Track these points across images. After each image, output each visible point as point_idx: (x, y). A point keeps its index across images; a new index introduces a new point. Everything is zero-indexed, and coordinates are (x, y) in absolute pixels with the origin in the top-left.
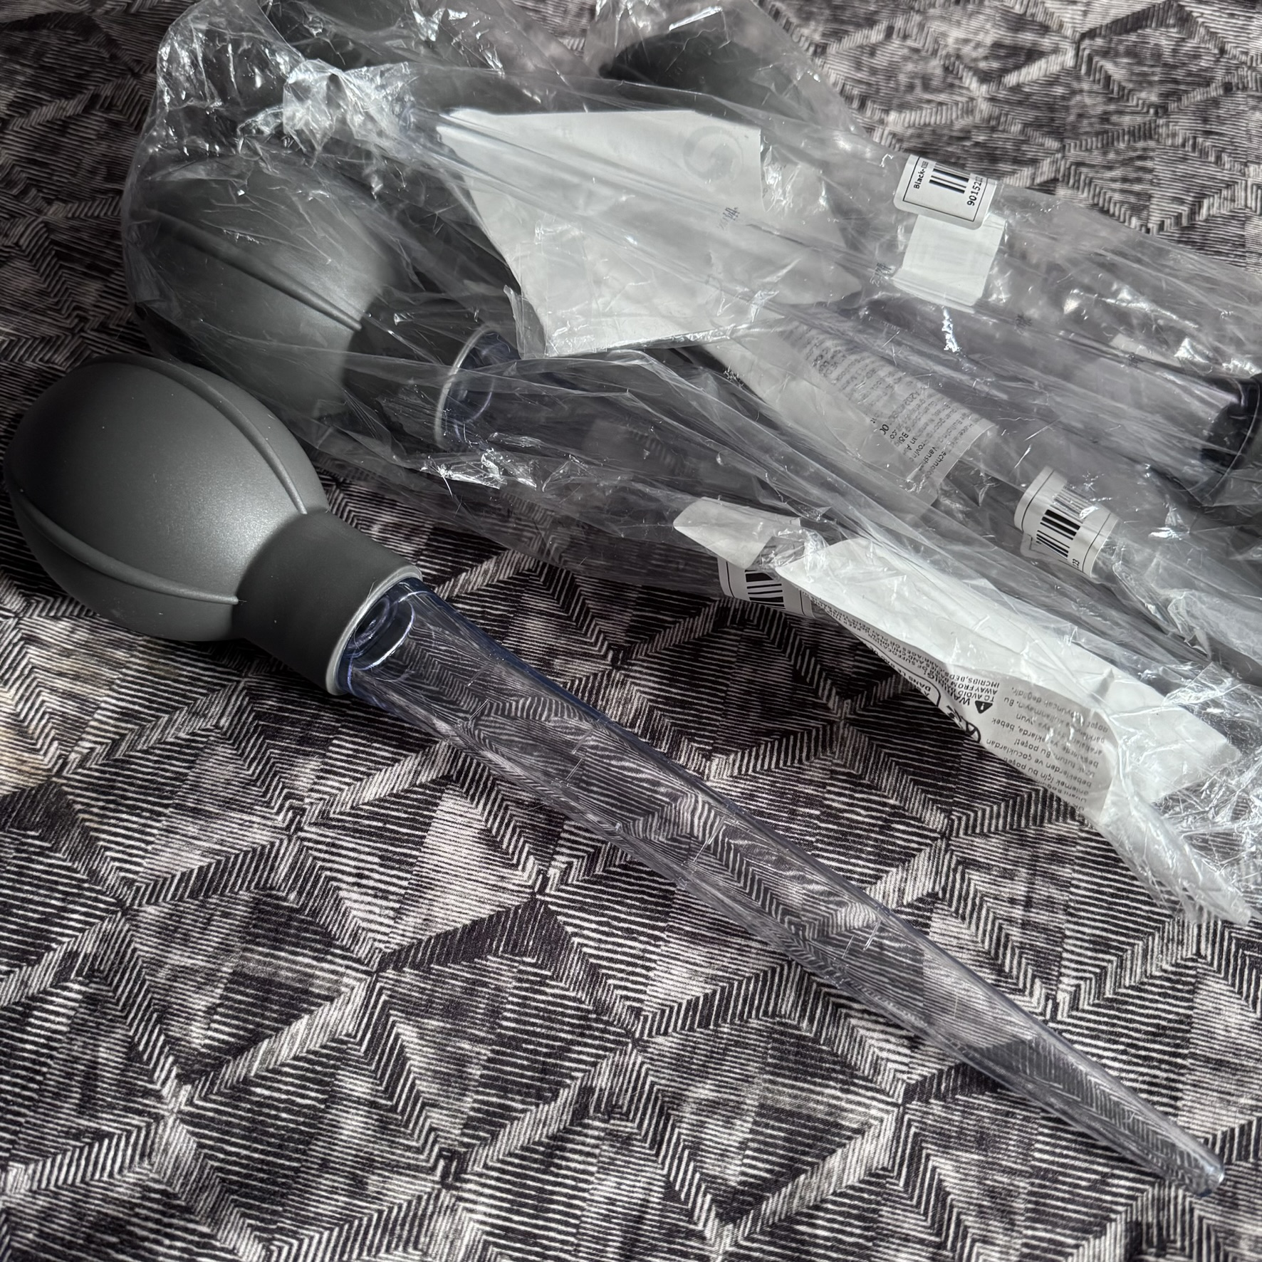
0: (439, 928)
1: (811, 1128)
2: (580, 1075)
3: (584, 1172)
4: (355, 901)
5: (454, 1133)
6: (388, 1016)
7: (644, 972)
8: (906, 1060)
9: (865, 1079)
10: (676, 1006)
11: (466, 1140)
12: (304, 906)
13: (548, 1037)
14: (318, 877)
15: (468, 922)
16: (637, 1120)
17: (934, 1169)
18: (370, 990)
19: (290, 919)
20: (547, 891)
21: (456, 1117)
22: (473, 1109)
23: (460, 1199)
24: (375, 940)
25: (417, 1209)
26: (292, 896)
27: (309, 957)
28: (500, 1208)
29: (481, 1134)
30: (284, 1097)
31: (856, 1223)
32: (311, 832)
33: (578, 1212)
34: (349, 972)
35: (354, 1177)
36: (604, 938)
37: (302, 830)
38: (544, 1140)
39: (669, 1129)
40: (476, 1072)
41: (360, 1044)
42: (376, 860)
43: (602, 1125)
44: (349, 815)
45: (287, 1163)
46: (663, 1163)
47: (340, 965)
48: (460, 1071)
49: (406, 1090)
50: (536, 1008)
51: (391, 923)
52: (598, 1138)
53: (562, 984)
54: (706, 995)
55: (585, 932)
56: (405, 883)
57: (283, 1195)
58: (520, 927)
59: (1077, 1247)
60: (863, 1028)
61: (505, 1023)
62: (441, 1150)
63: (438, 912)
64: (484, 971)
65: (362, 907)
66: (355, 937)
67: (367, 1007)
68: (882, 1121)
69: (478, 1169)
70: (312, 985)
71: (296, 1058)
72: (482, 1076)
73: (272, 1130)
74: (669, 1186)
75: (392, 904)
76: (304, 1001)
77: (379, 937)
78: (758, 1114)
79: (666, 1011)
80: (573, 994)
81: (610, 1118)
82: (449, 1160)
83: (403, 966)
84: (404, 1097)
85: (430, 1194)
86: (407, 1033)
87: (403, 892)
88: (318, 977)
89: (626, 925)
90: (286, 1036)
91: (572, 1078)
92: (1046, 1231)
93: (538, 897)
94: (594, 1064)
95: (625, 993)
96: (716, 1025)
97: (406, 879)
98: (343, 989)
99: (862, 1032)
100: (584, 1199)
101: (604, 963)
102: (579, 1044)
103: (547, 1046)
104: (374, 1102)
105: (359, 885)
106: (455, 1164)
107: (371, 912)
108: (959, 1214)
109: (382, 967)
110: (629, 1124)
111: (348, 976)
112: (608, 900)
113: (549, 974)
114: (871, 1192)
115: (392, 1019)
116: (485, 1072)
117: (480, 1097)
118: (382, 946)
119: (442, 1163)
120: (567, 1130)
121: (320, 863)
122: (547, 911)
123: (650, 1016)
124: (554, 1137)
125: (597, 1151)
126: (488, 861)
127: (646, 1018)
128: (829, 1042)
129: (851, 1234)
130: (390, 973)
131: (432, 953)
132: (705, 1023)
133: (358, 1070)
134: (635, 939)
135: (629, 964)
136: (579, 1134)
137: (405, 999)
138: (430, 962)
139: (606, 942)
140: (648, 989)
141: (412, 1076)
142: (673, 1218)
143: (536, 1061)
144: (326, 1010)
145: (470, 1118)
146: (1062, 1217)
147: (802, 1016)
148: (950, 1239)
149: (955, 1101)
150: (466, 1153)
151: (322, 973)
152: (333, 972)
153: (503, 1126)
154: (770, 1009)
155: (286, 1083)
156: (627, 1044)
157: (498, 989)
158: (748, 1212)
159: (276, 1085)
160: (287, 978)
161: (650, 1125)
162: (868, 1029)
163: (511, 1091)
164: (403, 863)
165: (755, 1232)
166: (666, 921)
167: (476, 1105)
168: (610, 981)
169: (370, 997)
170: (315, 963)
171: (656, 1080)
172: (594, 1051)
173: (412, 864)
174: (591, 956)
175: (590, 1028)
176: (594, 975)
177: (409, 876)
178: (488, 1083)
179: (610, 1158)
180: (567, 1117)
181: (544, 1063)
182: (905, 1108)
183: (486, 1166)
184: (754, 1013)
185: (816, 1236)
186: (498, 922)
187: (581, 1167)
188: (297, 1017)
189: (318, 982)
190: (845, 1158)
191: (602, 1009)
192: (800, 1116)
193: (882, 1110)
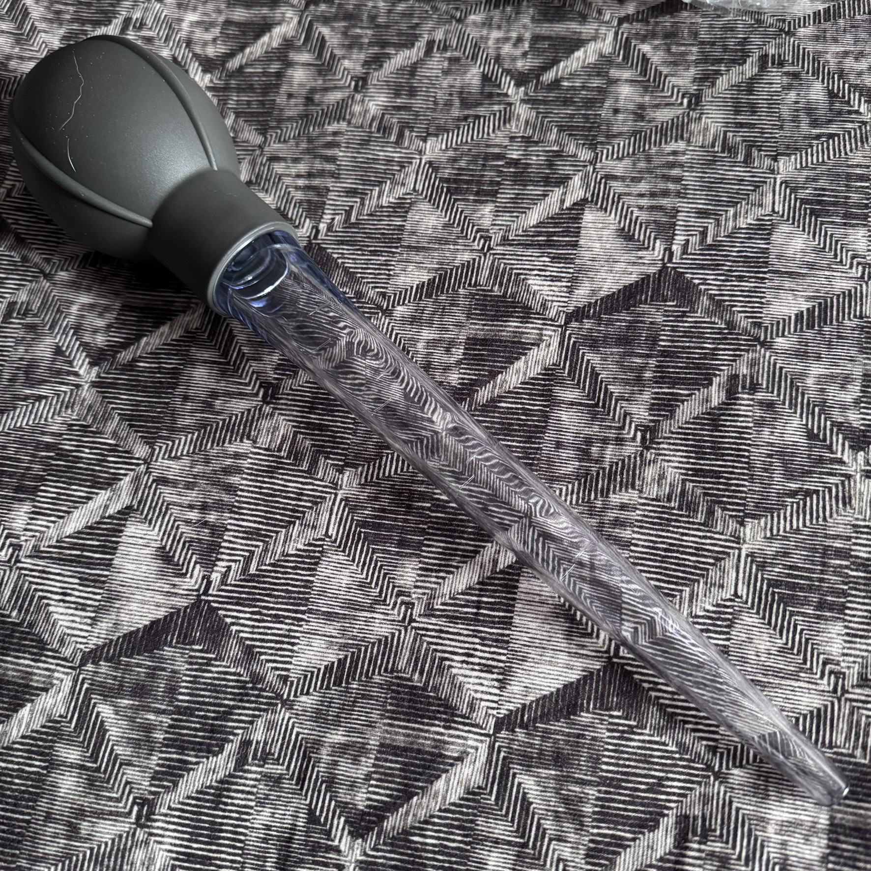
0: (126, 630)
1: (421, 760)
2: (240, 731)
3: (245, 806)
4: (62, 614)
5: (145, 784)
6: (91, 699)
7: (290, 647)
8: (496, 698)
9: (463, 717)
10: (316, 670)
11: (153, 789)
12: (24, 620)
13: (215, 705)
14: (33, 597)
15: (148, 623)
16: (286, 764)
17: (520, 784)
18: (75, 681)
19: (14, 631)
20: (210, 592)
21: (145, 772)
22: (158, 765)
23: (151, 834)
24: (77, 643)
25: (119, 844)
26: (14, 614)
27: (28, 659)
28: (182, 839)
29: (165, 783)
30: (16, 767)
31: (458, 832)
32: (27, 563)
33: (242, 838)
34: (59, 668)
35: (70, 824)
36: (256, 624)
37: (20, 562)
38: (214, 784)
39: (310, 768)
40: (159, 736)
41: (70, 722)
42: (77, 581)
43: (259, 769)
44: (55, 547)
45: (21, 817)
46: (306, 795)
47: (52, 664)
48: (147, 736)
49: (107, 754)
50: (204, 683)
51: (89, 628)
52: (256, 780)
53: (224, 663)
54: (339, 660)
55: (242, 621)
56: (98, 597)
57: (19, 842)
58: (189, 623)
59: (634, 840)
60: (463, 675)
61: (181, 697)
62: (135, 798)
63: (124, 617)
64: (162, 659)
65: (67, 618)
66: (62, 641)
67: (73, 694)
68: (477, 749)
69: (164, 810)
70: (31, 680)
71: (23, 737)
72: (164, 739)
73: (8, 793)
74: (311, 812)
75: (89, 614)
76: (26, 693)
77: (80, 640)
78: (379, 752)
79: (307, 676)
80: (233, 670)
81: (265, 763)
82: (141, 806)
83: (100, 660)
84: (105, 760)
85: (128, 833)
86: (105, 711)
87: (97, 604)
88: (35, 674)
89: (274, 612)
90: (14, 721)
91: (235, 735)
92: (609, 828)
93: (203, 597)
94: (251, 723)
95: (275, 665)
96: (347, 683)
97: (99, 594)
98: (55, 682)
99: (461, 679)
100: (246, 827)
101: (258, 644)
102: (239, 708)
103: (214, 712)
104: (83, 766)
105: (64, 601)
106: (146, 808)
107: (73, 621)
108: (539, 819)
109: (83, 663)
110: (280, 767)
111: (58, 671)
112: (259, 594)
113: (213, 656)
114: (468, 807)
115: (93, 701)
116: (167, 736)
117: (163, 755)
118: (82, 646)
119: (136, 808)
120: (231, 776)
121: (34, 586)
122: (210, 607)
123: (296, 680)
124: (221, 782)
125: (255, 790)
126: (162, 574)
127: (292, 682)
128: (435, 689)
129: (454, 841)
130: (90, 667)
131: (121, 649)
132: (338, 683)
133: (70, 741)
134: (282, 622)
135: (277, 642)
136: (241, 777)
137: (102, 685)
138: (120, 656)
139: (258, 627)
140: (293, 660)
141: (111, 743)
142: (316, 837)
143: (206, 724)
144: (44, 697)
145: (156, 772)
146: (622, 816)
147: (414, 671)
148: (532, 840)
149: (536, 729)
150: (154, 799)
151: (39, 671)
152: (46, 669)
153: (182, 776)
154: (390, 666)
155: (17, 757)
156: (276, 705)
157: (173, 671)
158: (373, 830)
159: (9, 758)
160: (13, 677)
161: (295, 766)
162: (466, 676)
163: (187, 749)
164: (97, 582)
165: (379, 844)
166: (306, 605)
167: (160, 762)
168: (263, 657)
169: (76, 686)
170: (32, 663)
171: (301, 730)
172: (251, 712)
173: (104, 582)
174: (247, 639)
175: (247, 695)
176: (250, 653)
177: (101, 591)
178: (169, 744)
179: (265, 794)
180: (231, 765)
181: (212, 725)
182: (495, 737)
183: (170, 808)
184: (377, 670)
185: (426, 844)
186: (171, 620)
187: (243, 803)
188: (22, 706)
189: (36, 678)
190: (448, 781)
191: (256, 679)
192: (411, 750)
193: (477, 740)
